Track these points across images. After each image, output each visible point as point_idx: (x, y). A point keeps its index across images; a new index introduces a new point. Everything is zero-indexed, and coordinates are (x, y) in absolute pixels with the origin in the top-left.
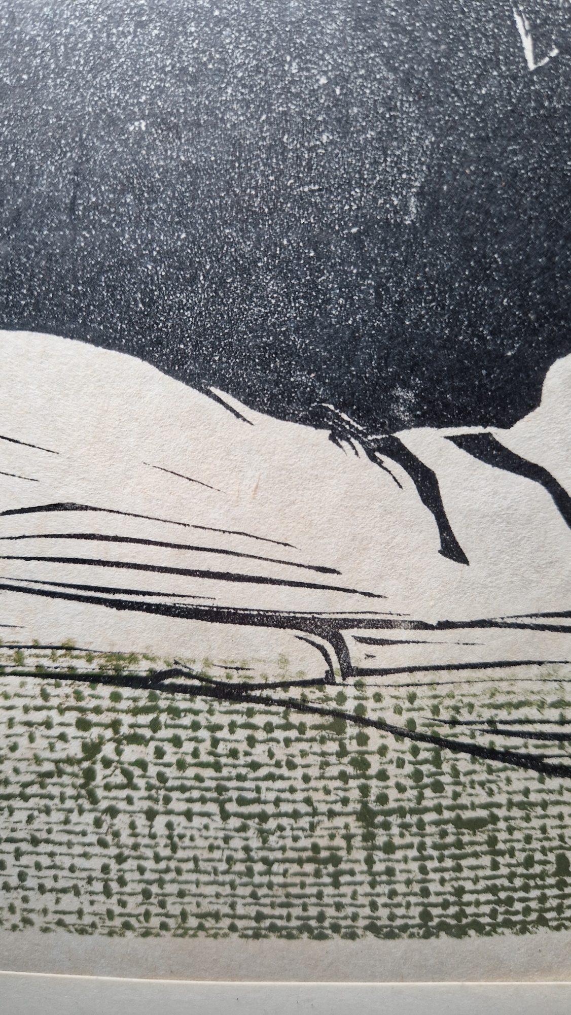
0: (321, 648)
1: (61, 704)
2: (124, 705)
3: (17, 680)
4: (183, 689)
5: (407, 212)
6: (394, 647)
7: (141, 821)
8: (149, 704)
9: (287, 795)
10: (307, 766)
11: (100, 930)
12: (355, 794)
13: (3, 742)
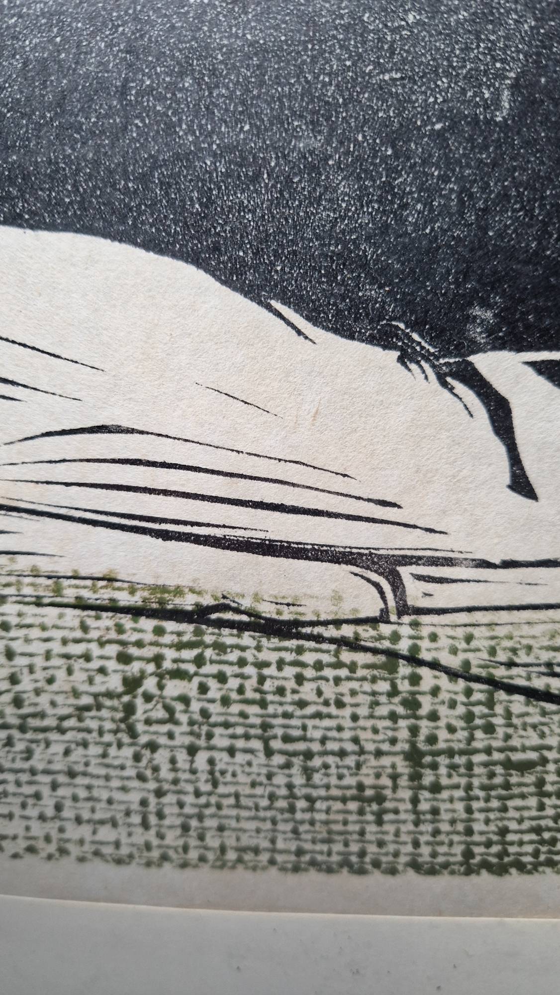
0: (377, 585)
1: (101, 637)
2: (167, 639)
3: (55, 611)
4: (231, 624)
5: (499, 107)
6: (454, 585)
7: (182, 757)
8: (194, 639)
9: (334, 734)
10: (357, 705)
11: (137, 860)
12: (404, 734)
13: (40, 675)
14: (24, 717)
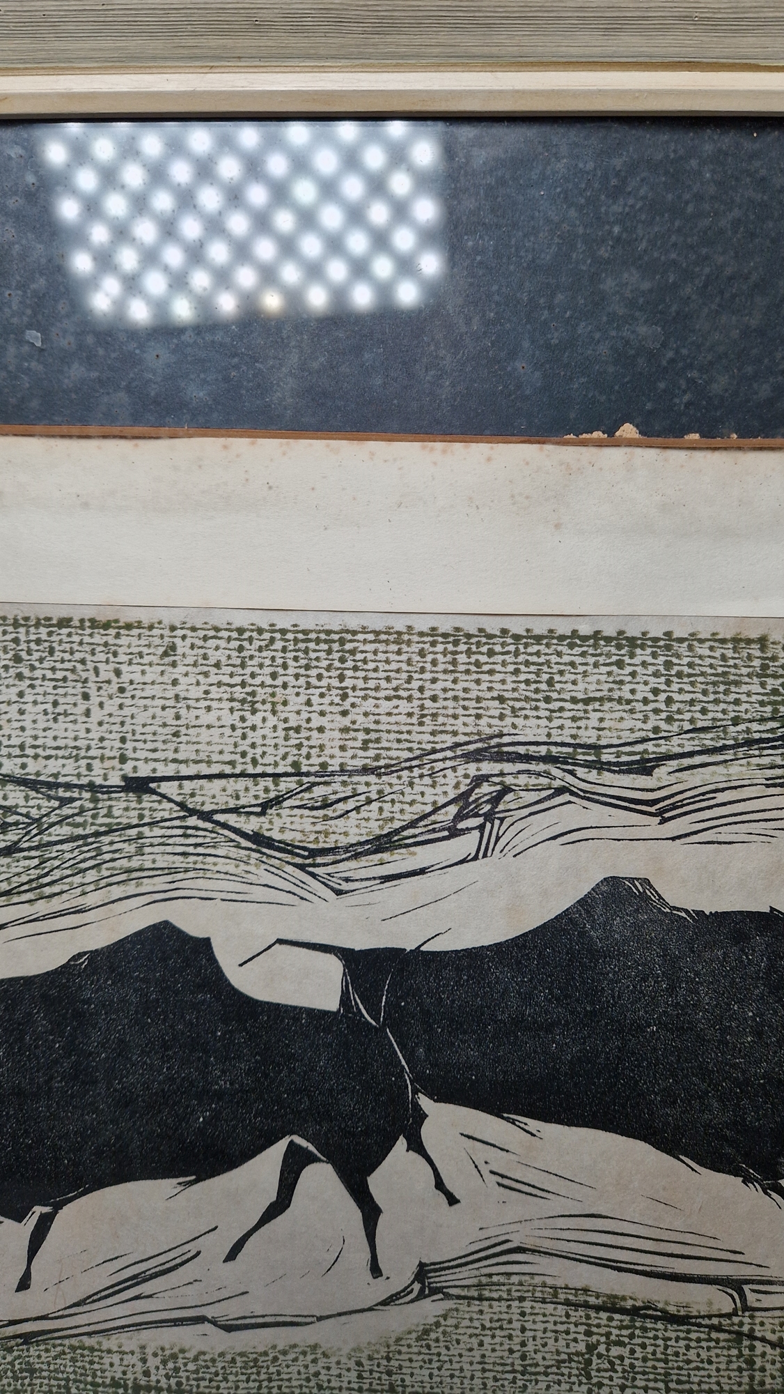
0: (731, 1295)
1: (577, 1321)
2: (614, 1323)
3: (553, 1306)
4: (651, 1317)
6: (773, 1295)
8: (630, 1324)
9: (706, 1379)
10: (719, 1363)
13: (539, 1341)
14: (524, 1366)
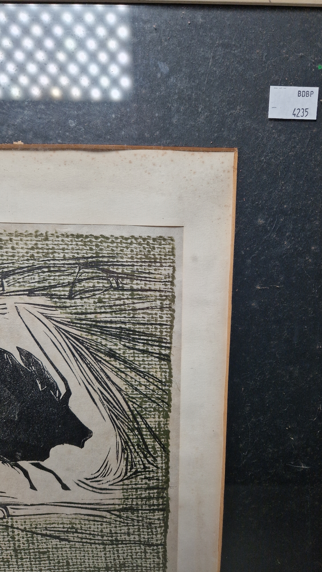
0: (2, 510)
5: (15, 418)
6: (20, 510)
12: (12, 545)
